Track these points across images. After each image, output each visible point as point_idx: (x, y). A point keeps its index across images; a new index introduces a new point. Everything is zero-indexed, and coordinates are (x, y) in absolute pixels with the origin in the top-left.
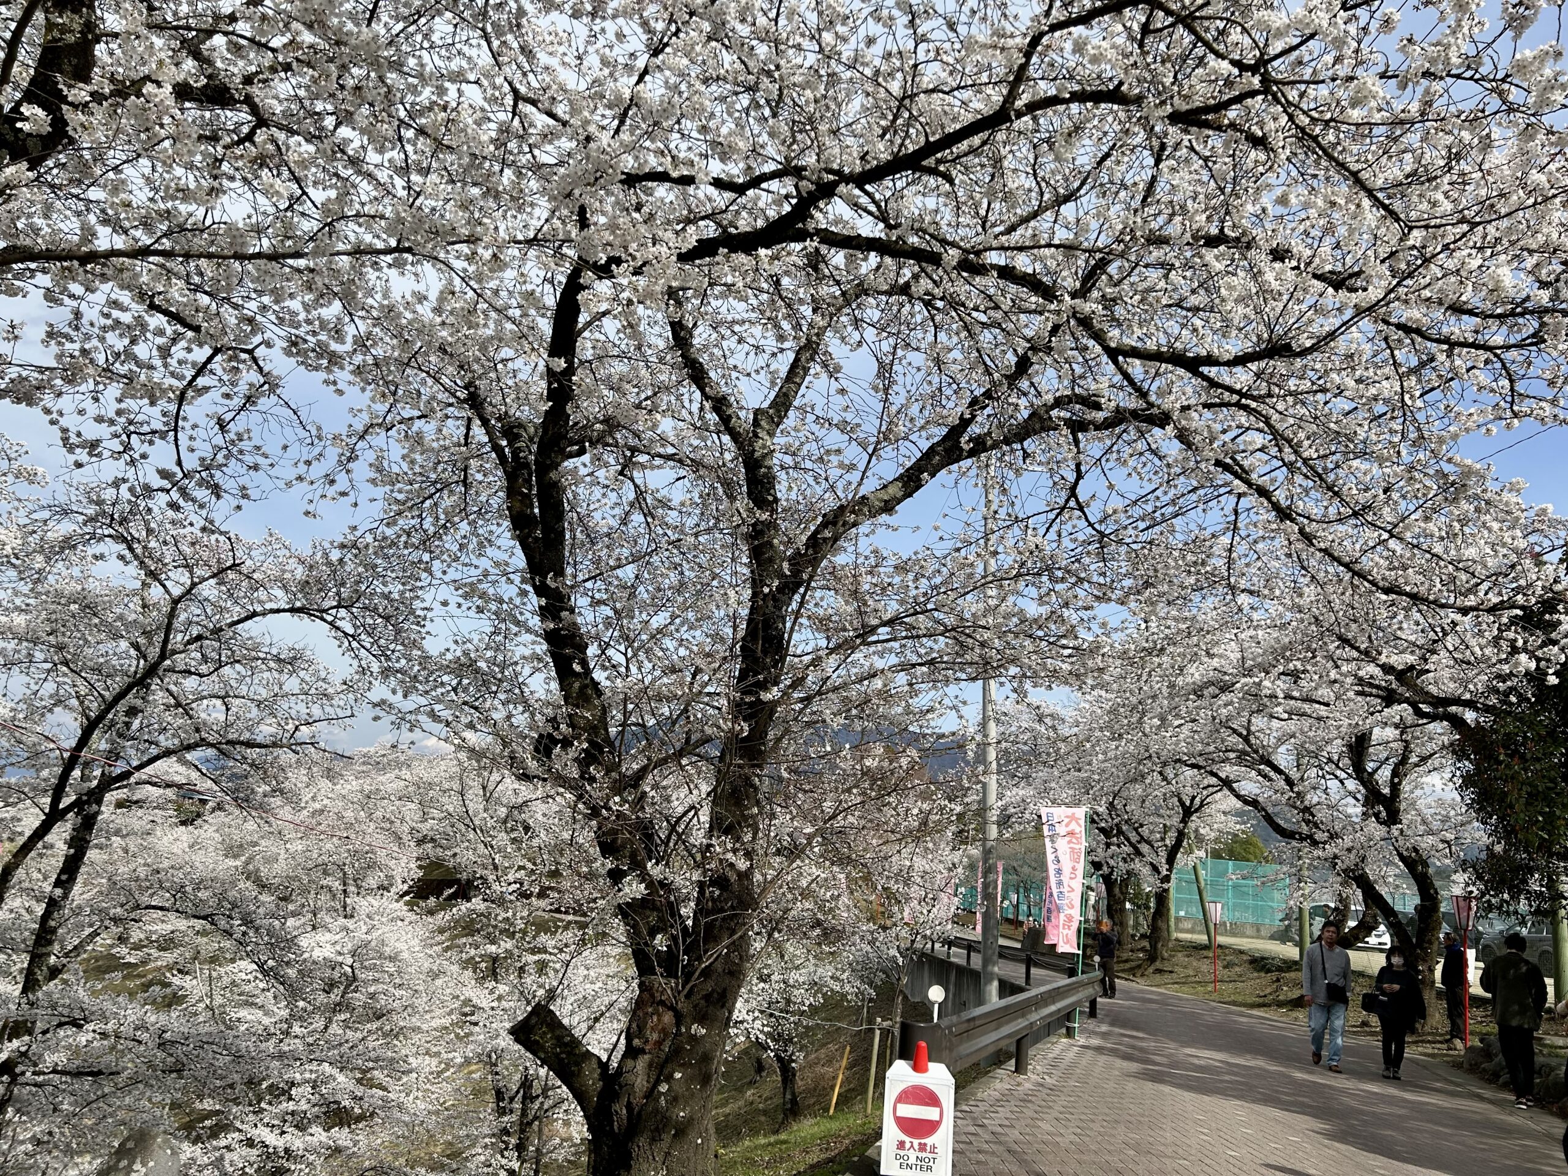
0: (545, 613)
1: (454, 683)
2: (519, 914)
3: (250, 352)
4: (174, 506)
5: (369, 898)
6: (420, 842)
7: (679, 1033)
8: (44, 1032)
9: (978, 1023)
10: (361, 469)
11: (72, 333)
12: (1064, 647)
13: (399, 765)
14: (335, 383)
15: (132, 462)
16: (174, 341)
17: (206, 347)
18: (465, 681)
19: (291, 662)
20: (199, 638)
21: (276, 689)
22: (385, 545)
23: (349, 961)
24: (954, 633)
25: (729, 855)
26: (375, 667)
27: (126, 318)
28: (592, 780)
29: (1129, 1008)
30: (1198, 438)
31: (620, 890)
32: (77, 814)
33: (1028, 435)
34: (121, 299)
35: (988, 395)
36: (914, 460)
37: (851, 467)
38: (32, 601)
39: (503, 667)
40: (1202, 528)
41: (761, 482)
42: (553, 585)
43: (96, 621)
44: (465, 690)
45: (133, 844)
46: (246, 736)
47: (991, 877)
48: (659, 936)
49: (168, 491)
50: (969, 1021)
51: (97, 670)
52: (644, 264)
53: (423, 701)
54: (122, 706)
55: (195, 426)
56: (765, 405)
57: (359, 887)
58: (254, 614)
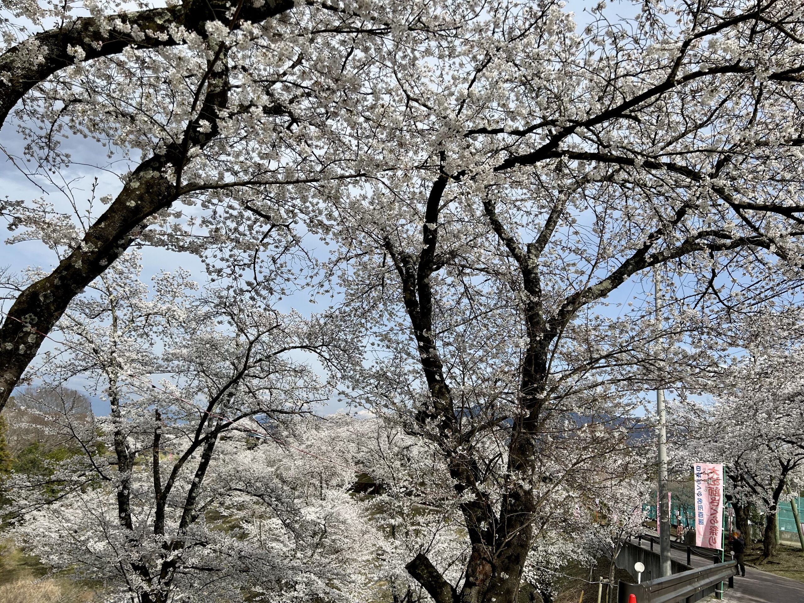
0: (421, 349)
1: (376, 383)
2: (406, 504)
3: (287, 226)
4: (252, 298)
5: (333, 491)
6: (357, 463)
7: (494, 576)
8: (189, 547)
9: (664, 586)
10: (335, 279)
11: (213, 221)
12: (709, 372)
13: (347, 424)
14: (325, 239)
15: (236, 279)
16: (255, 223)
17: (268, 225)
18: (381, 383)
19: (300, 372)
20: (260, 360)
21: (293, 385)
22: (344, 316)
23: (323, 522)
24: (643, 363)
25: (520, 482)
26: (339, 375)
27: (235, 213)
28: (447, 437)
29: (754, 583)
30: (791, 253)
31: (462, 496)
32: (206, 443)
33: (683, 253)
34: (233, 204)
35: (659, 232)
36: (617, 268)
37: (582, 273)
38: (190, 343)
39: (399, 376)
40: (792, 304)
41: (532, 282)
42: (426, 335)
43: (217, 352)
44: (381, 387)
45: (227, 458)
46: (280, 408)
47: (665, 501)
48: (483, 523)
49: (250, 292)
50: (659, 584)
51: (216, 375)
52: (477, 174)
53: (361, 392)
54: (226, 393)
55: (262, 261)
56: (534, 241)
57: (327, 484)
58: (285, 349)
